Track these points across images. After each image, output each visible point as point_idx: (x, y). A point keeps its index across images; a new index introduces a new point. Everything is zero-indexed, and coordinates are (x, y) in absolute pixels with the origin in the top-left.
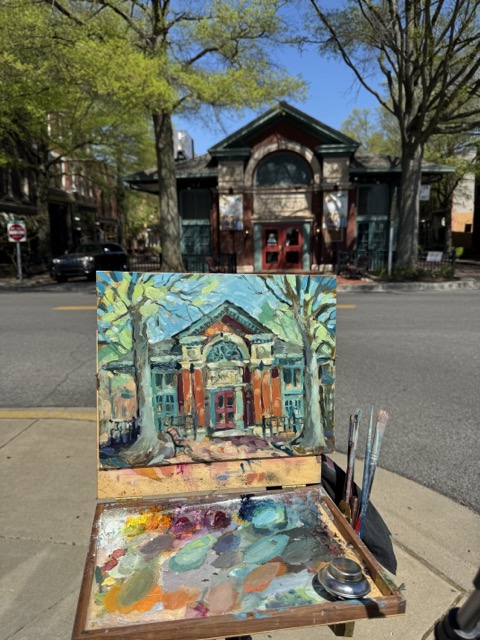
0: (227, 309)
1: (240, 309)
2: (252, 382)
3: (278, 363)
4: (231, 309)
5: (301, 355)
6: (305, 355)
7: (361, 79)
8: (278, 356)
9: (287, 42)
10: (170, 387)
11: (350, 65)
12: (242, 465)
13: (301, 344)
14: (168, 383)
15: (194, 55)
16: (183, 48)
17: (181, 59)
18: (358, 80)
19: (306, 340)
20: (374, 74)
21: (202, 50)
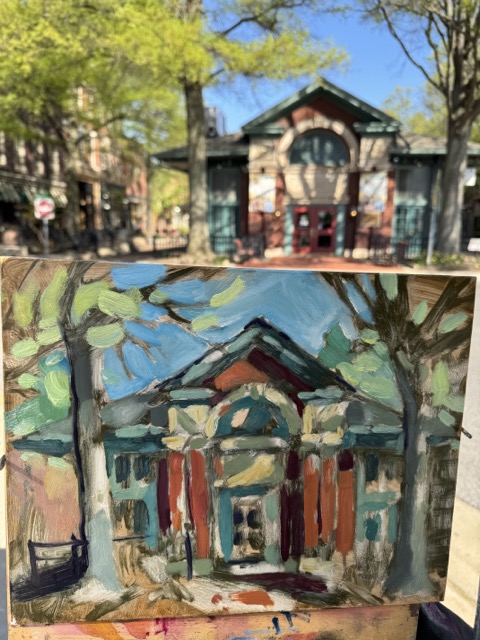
0: (258, 339)
1: (283, 337)
2: (302, 477)
3: (353, 442)
4: (267, 339)
5: (396, 429)
6: (405, 427)
7: (407, 53)
8: (354, 430)
9: (328, 11)
10: (142, 484)
11: (396, 36)
12: (275, 621)
13: (400, 408)
14: (139, 477)
15: (228, 26)
16: (218, 18)
17: (216, 30)
18: (404, 54)
19: (410, 400)
20: (420, 48)
21: (238, 19)
